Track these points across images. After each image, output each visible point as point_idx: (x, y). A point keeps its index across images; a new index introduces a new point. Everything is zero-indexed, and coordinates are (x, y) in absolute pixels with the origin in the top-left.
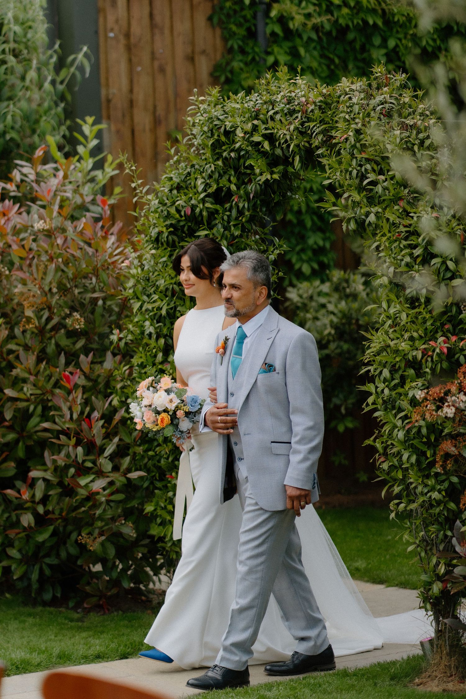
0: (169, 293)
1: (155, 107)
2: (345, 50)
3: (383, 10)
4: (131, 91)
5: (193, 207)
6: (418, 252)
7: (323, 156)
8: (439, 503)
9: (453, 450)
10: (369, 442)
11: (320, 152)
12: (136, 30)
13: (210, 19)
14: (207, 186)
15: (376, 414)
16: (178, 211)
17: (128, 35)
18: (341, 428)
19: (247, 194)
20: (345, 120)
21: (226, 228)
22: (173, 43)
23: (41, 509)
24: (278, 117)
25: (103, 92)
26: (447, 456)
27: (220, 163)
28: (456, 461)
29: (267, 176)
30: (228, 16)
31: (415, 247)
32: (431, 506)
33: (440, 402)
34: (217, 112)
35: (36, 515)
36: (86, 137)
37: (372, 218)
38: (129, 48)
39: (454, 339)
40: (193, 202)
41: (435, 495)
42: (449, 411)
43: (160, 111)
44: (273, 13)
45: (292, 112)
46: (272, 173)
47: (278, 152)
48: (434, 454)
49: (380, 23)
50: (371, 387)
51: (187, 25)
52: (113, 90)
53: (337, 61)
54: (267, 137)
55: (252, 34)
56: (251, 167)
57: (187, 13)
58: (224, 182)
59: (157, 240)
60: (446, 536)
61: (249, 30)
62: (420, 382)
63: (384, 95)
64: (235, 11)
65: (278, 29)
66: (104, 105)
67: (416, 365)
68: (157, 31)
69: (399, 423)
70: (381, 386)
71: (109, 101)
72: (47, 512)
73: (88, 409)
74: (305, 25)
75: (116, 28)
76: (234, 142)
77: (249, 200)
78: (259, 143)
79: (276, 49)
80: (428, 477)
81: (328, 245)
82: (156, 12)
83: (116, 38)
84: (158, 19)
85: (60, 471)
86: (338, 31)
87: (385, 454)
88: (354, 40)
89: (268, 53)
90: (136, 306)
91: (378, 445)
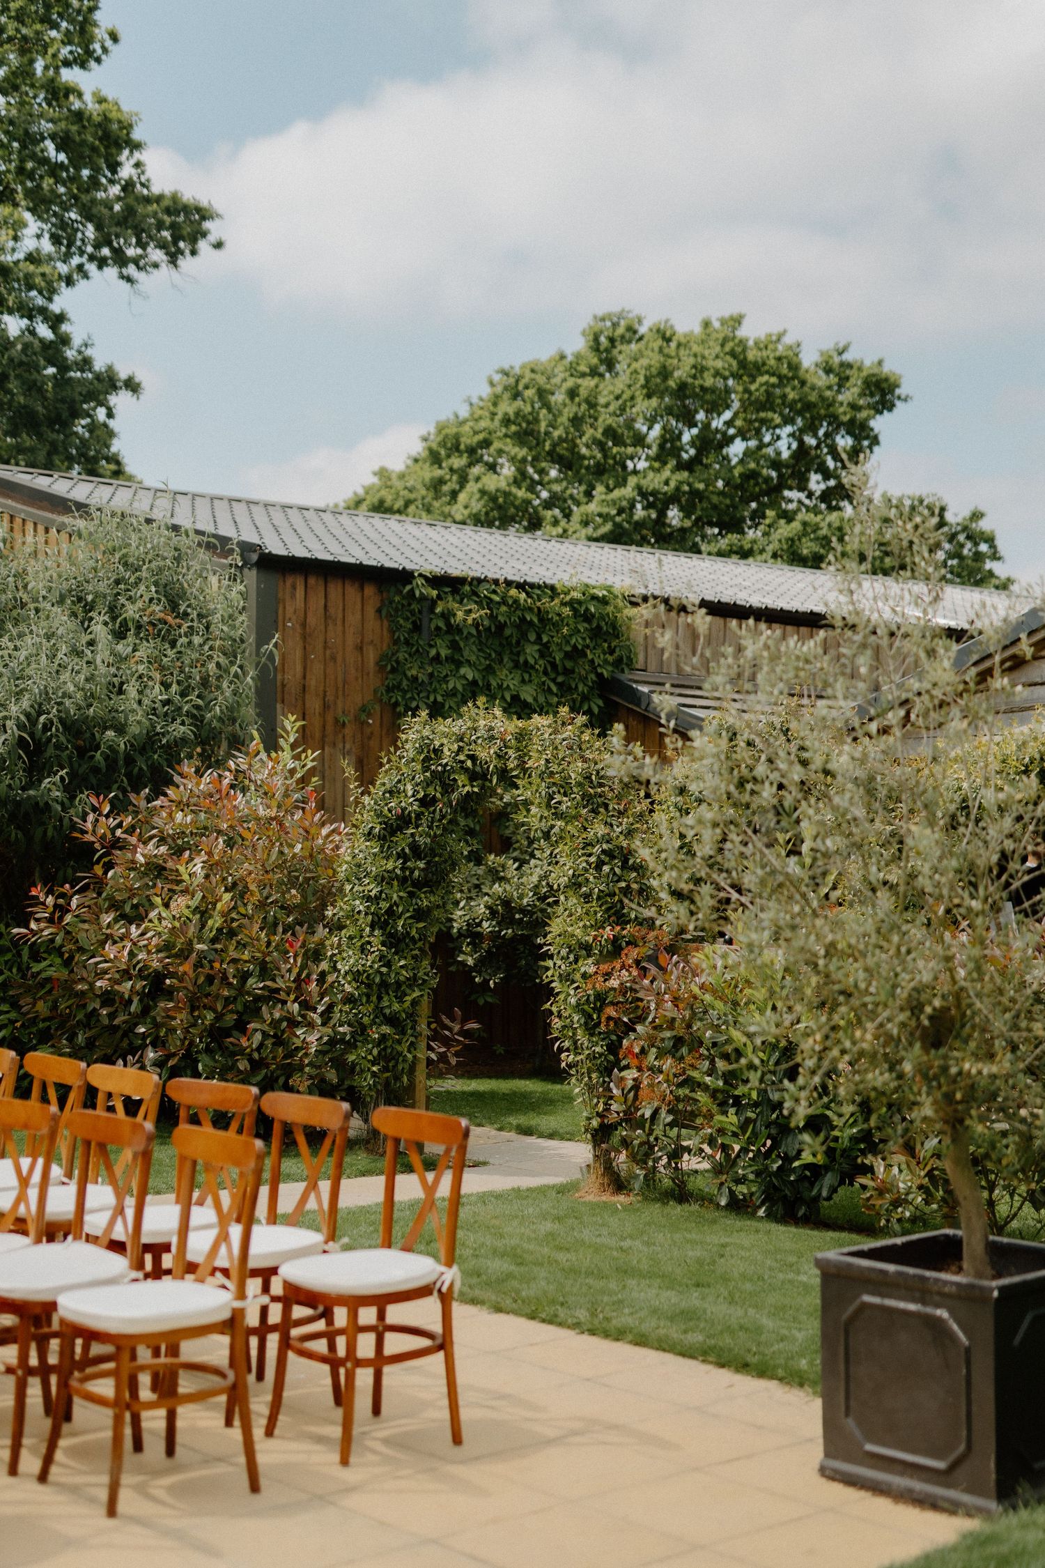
0: (379, 879)
1: (325, 692)
2: (501, 644)
3: (539, 609)
4: (304, 677)
5: (404, 809)
6: (593, 859)
7: (516, 777)
8: (601, 1055)
9: (614, 1014)
10: (547, 1006)
11: (514, 773)
12: (312, 620)
13: (379, 611)
14: (416, 792)
15: (553, 985)
16: (390, 811)
17: (304, 625)
18: (481, 1002)
19: (450, 802)
20: (538, 751)
21: (430, 827)
22: (344, 632)
23: (256, 1055)
24: (480, 741)
25: (279, 677)
26: (609, 1018)
27: (428, 774)
28: (616, 1023)
29: (467, 788)
30: (397, 610)
31: (590, 855)
32: (595, 1058)
33: (607, 976)
34: (426, 733)
35: (251, 1060)
36: (287, 733)
37: (556, 830)
38: (304, 637)
39: (618, 928)
40: (403, 804)
41: (598, 1049)
42: (614, 983)
43: (330, 698)
44: (438, 610)
45: (492, 738)
46: (473, 786)
47: (478, 769)
48: (599, 1017)
49: (535, 620)
50: (550, 963)
51: (358, 616)
52: (288, 677)
53: (493, 655)
54: (469, 757)
55: (417, 628)
56: (455, 780)
57: (359, 606)
58: (431, 791)
59: (369, 833)
60: (604, 1082)
61: (414, 623)
62: (590, 961)
63: (569, 731)
64: (403, 605)
65: (441, 624)
66: (279, 689)
67: (587, 948)
68: (330, 622)
69: (572, 992)
70: (559, 963)
71: (283, 686)
72: (261, 1059)
73: (306, 972)
74: (465, 620)
75: (294, 618)
76: (441, 758)
77: (451, 806)
78: (462, 762)
79: (439, 642)
80: (592, 1035)
81: (478, 828)
82: (329, 604)
83: (293, 628)
84: (332, 611)
85: (275, 1024)
86: (496, 627)
87: (560, 1016)
88: (511, 636)
89: (431, 646)
90: (348, 887)
91: (554, 1009)
